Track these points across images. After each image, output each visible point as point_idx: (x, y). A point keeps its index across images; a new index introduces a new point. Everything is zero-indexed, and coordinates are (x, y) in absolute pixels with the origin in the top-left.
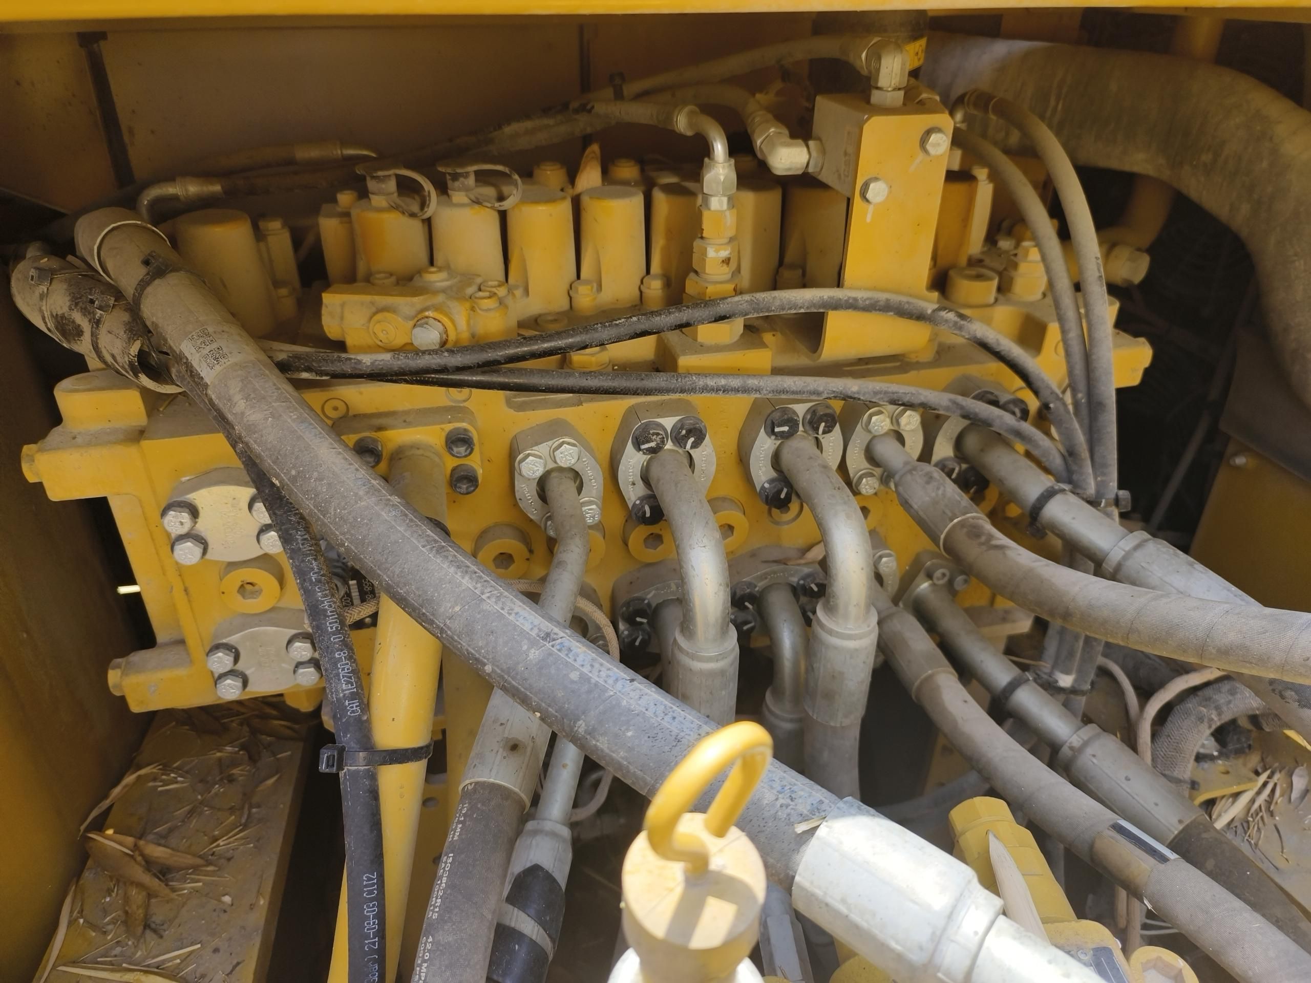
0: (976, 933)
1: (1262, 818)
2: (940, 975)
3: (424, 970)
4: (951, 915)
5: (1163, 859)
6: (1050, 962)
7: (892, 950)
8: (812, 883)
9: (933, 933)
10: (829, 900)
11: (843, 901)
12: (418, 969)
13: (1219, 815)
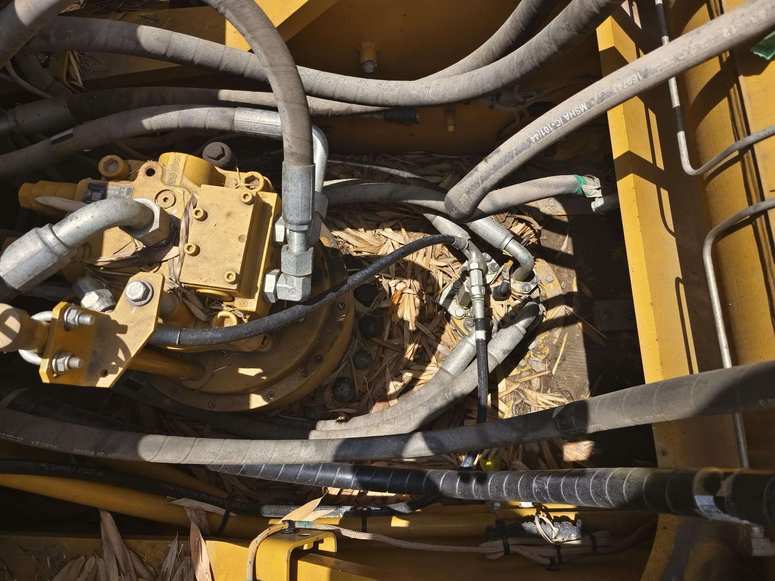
0: (54, 239)
1: (83, 59)
2: (64, 255)
3: (9, 436)
4: (45, 244)
5: (71, 135)
6: (71, 221)
7: (51, 266)
8: (20, 284)
9: (49, 252)
10: (28, 280)
11: (29, 276)
12: (8, 438)
13: (76, 76)
